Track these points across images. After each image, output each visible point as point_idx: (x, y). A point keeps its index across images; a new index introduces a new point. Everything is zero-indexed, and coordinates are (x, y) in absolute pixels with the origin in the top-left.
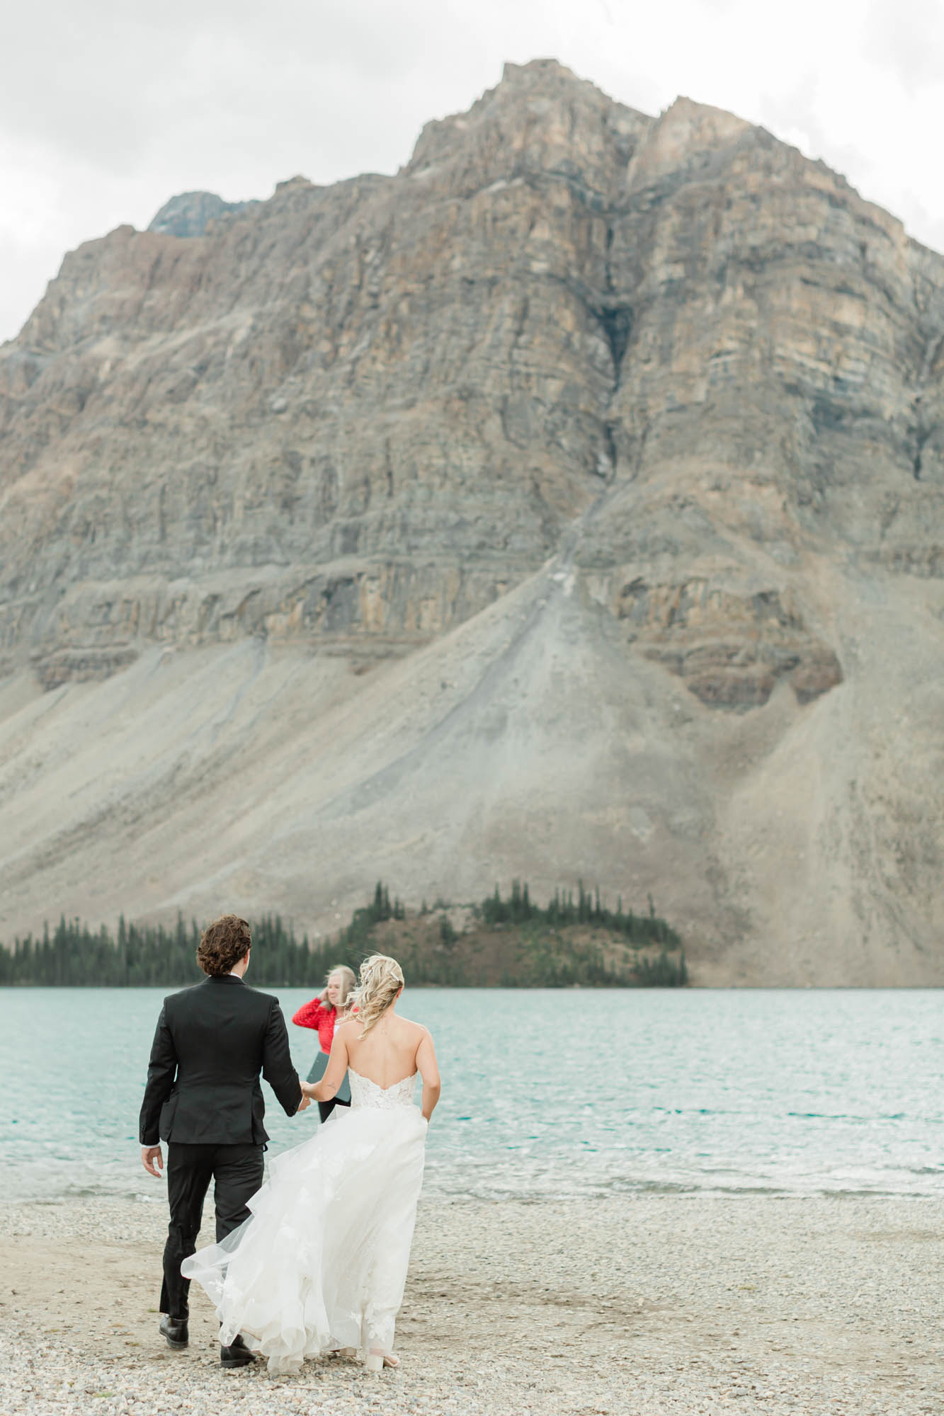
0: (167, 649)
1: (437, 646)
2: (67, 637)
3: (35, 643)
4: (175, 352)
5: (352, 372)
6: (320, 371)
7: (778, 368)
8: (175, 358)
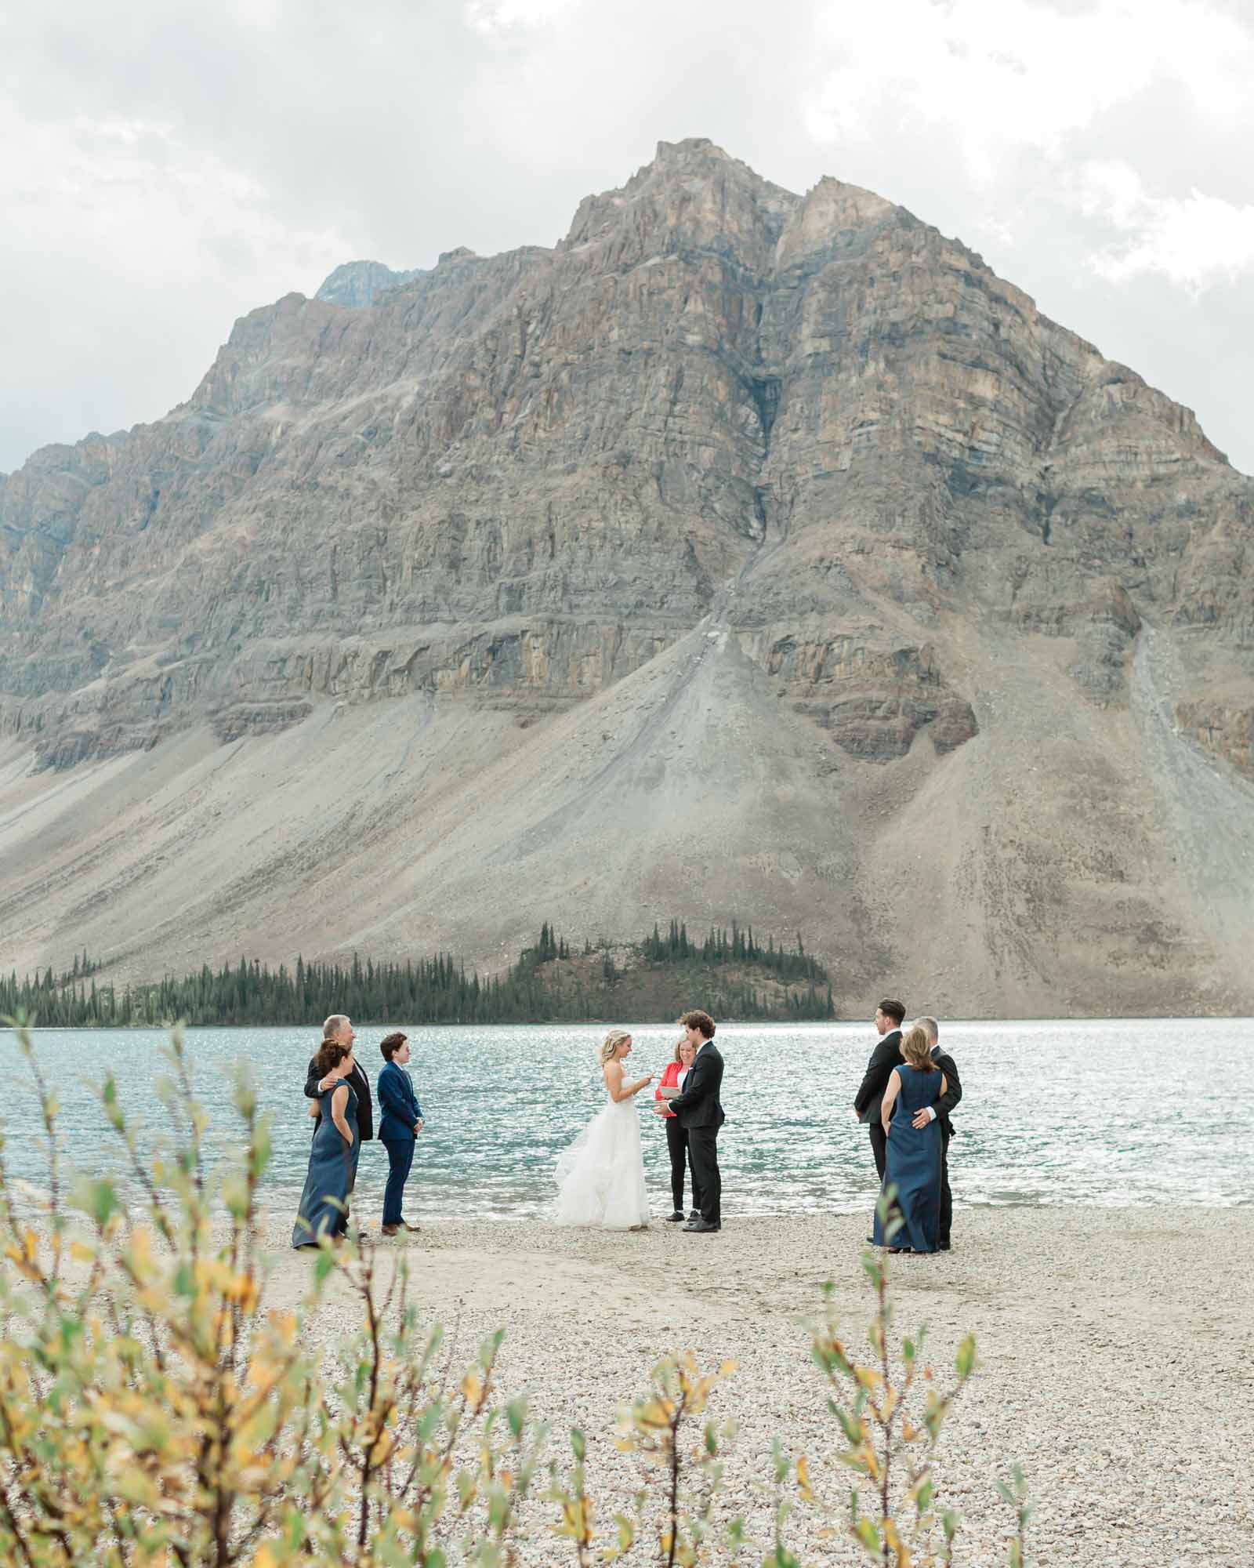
0: (340, 703)
1: (600, 699)
2: (243, 691)
3: (211, 697)
4: (344, 418)
5: (516, 438)
6: (485, 437)
7: (916, 439)
8: (345, 424)
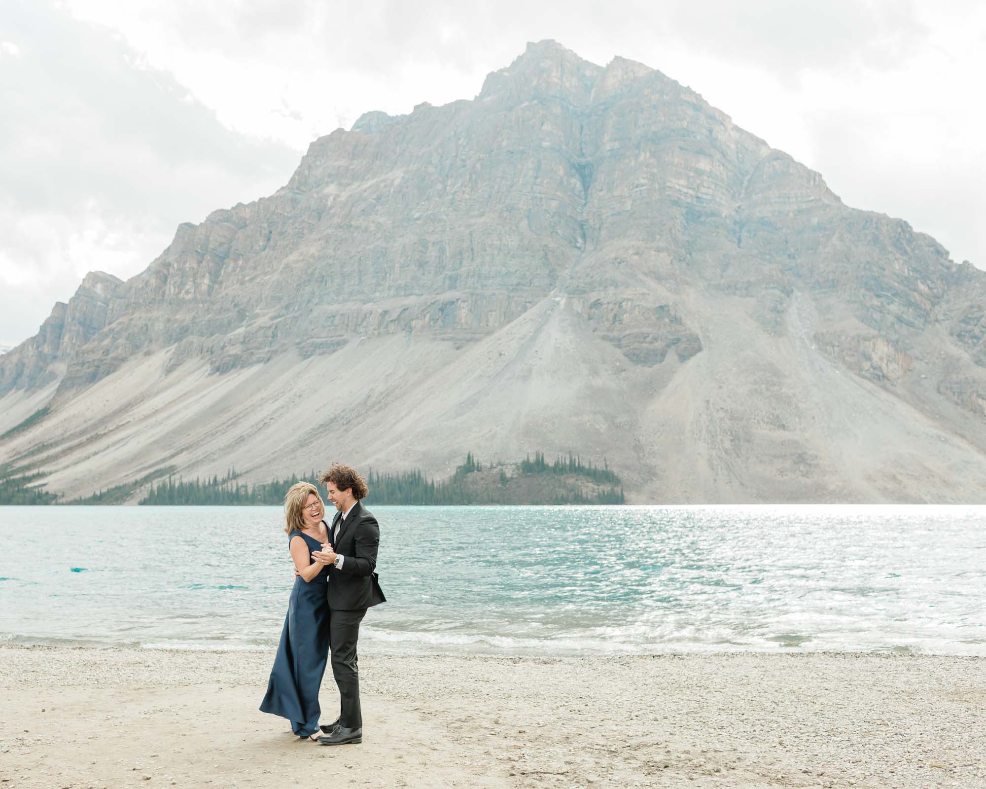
0: (363, 338)
1: (497, 335)
2: (313, 333)
3: (298, 335)
4: (365, 191)
5: (453, 199)
6: (437, 199)
7: (668, 193)
8: (365, 194)
